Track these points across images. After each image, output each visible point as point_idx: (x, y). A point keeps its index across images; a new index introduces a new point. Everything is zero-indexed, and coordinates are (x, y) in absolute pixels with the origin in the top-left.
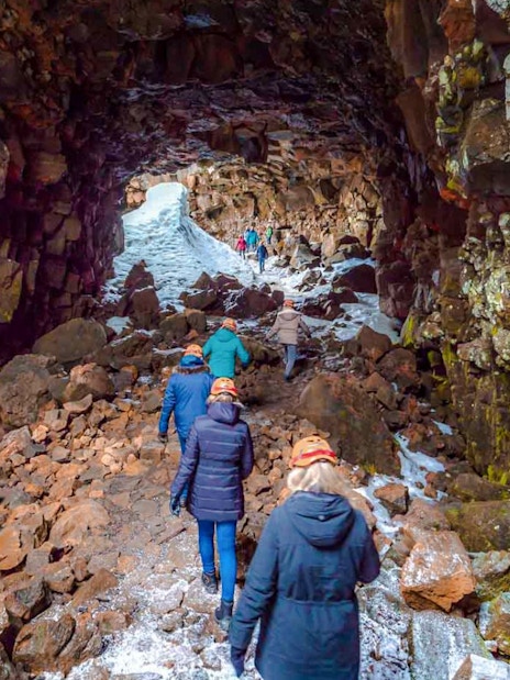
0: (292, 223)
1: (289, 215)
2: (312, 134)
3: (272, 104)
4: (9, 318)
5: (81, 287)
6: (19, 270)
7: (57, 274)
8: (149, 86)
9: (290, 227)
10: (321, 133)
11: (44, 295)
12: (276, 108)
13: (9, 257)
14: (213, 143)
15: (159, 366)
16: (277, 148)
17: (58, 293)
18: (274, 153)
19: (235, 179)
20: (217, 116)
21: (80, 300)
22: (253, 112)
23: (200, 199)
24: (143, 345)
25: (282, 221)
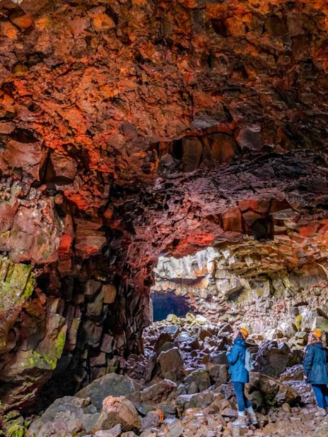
0: (308, 299)
1: (305, 292)
2: (310, 208)
3: (270, 183)
4: (54, 366)
5: (114, 348)
6: (64, 324)
7: (94, 333)
8: (169, 176)
9: (306, 304)
10: (318, 206)
11: (83, 353)
12: (274, 186)
13: (58, 312)
14: (225, 225)
15: (184, 408)
16: (283, 229)
17: (95, 352)
18: (280, 233)
19: (249, 262)
20: (225, 198)
21: (114, 360)
22: (254, 192)
23: (219, 283)
24: (169, 393)
25: (299, 299)
